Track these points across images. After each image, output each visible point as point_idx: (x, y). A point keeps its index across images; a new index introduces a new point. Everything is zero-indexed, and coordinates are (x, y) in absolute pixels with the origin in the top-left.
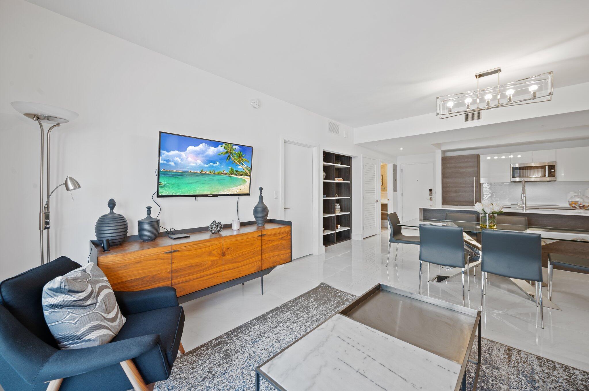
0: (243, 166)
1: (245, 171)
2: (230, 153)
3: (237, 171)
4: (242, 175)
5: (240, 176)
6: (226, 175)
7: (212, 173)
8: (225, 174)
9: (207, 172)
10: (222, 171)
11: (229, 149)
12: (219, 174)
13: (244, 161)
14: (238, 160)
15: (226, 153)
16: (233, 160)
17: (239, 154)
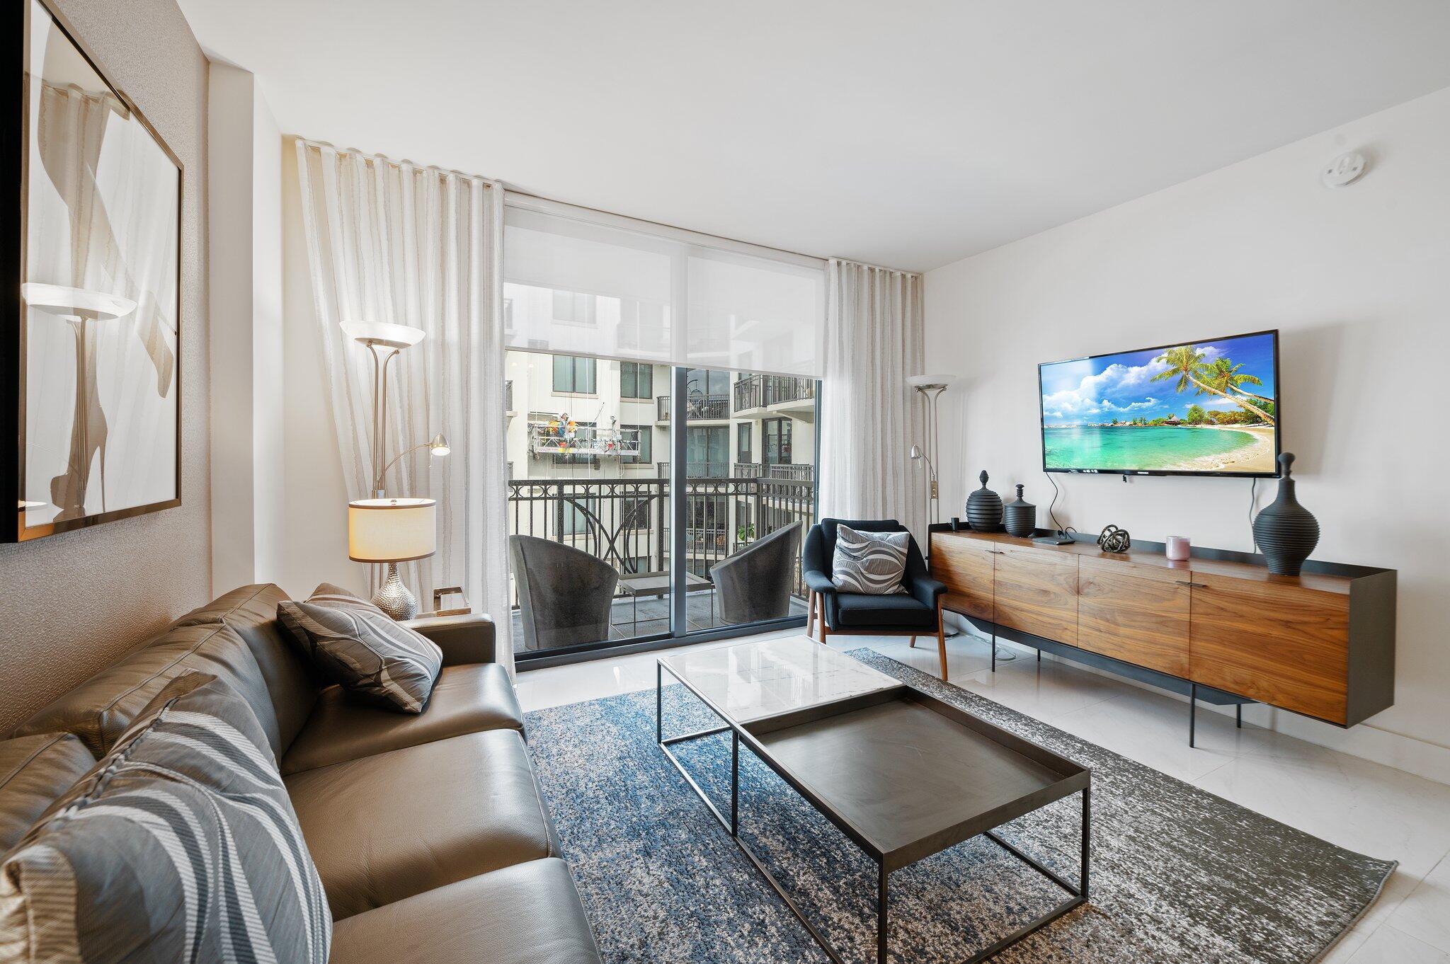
0: (1239, 396)
1: (1248, 410)
2: (1186, 370)
3: (1216, 414)
4: (1235, 422)
5: (1228, 426)
6: (1179, 426)
7: (1140, 424)
8: (1175, 423)
9: (1128, 424)
10: (1166, 418)
11: (1182, 362)
12: (1157, 424)
13: (1239, 382)
14: (1217, 382)
15: (1174, 371)
16: (1199, 386)
17: (1217, 365)
